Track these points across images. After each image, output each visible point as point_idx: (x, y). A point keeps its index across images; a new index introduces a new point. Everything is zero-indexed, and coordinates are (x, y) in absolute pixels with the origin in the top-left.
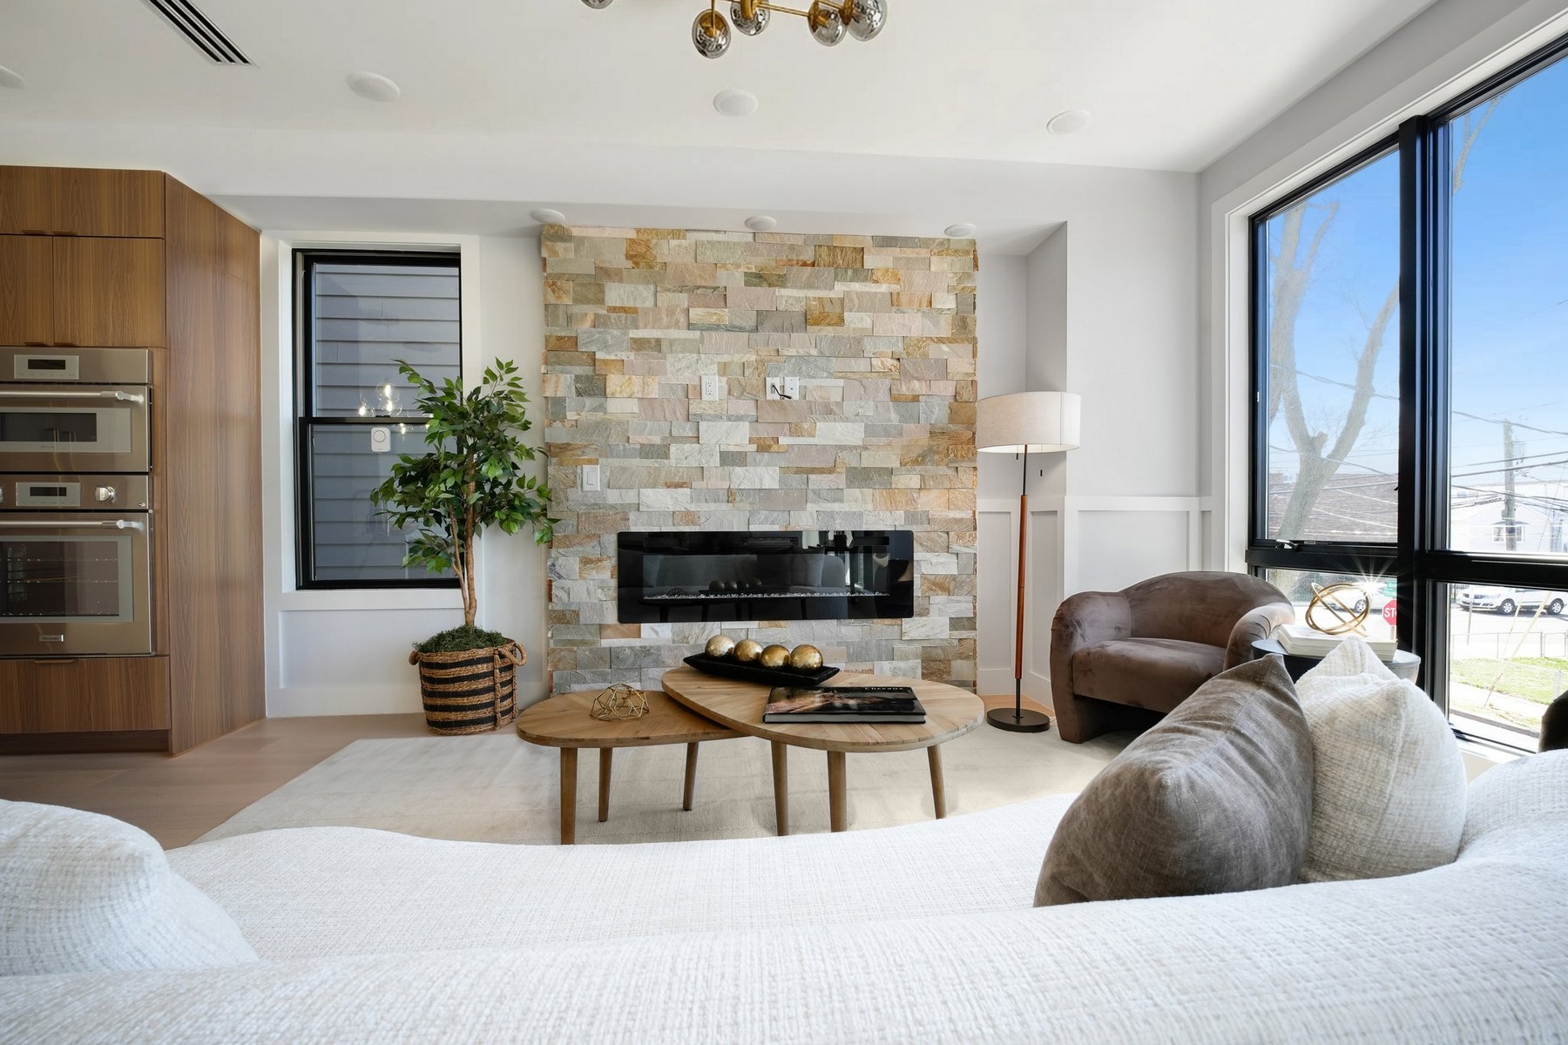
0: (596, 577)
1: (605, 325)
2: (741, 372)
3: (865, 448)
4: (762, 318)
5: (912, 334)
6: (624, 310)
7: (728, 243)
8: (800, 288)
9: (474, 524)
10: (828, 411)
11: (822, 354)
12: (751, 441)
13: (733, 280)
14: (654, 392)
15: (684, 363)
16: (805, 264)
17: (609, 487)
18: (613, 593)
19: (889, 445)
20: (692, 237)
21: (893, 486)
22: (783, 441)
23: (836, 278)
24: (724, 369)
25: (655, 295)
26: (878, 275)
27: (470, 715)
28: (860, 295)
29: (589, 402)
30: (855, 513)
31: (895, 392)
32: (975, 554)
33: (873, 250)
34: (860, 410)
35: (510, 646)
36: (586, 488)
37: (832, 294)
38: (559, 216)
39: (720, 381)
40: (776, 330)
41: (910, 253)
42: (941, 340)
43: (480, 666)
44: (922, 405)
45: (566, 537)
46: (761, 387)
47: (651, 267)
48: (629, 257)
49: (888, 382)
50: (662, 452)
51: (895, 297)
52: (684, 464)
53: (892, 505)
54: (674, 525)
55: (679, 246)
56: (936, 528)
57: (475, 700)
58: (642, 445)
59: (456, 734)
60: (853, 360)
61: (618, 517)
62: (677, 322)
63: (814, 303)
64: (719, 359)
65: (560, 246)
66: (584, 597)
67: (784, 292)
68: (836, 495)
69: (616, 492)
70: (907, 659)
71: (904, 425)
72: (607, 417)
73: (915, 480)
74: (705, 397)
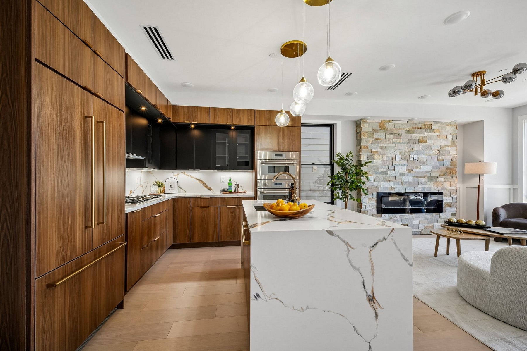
0: (372, 203)
1: (374, 143)
2: (404, 154)
3: (432, 172)
4: (409, 141)
5: (442, 145)
6: (379, 139)
7: (402, 123)
8: (418, 134)
10: (424, 163)
11: (422, 150)
12: (406, 170)
13: (403, 132)
14: (385, 158)
15: (392, 152)
17: (374, 181)
18: (375, 207)
19: (437, 171)
20: (394, 122)
21: (438, 181)
22: (414, 170)
23: (426, 131)
24: (400, 153)
25: (386, 136)
26: (435, 131)
28: (431, 135)
30: (429, 187)
31: (438, 158)
32: (457, 198)
33: (434, 125)
34: (431, 163)
37: (425, 135)
38: (369, 118)
39: (400, 156)
40: (412, 144)
41: (442, 125)
42: (449, 146)
44: (444, 161)
46: (409, 157)
47: (385, 129)
48: (380, 127)
49: (437, 156)
50: (386, 173)
51: (439, 136)
52: (391, 176)
53: (437, 185)
54: (389, 190)
55: (391, 124)
56: (448, 191)
58: (382, 171)
60: (429, 151)
61: (377, 188)
62: (390, 142)
63: (421, 137)
64: (399, 151)
65: (365, 125)
66: (369, 207)
67: (414, 135)
68: (425, 183)
69: (376, 182)
71: (441, 166)
72: (375, 164)
73: (442, 180)
74: (396, 160)
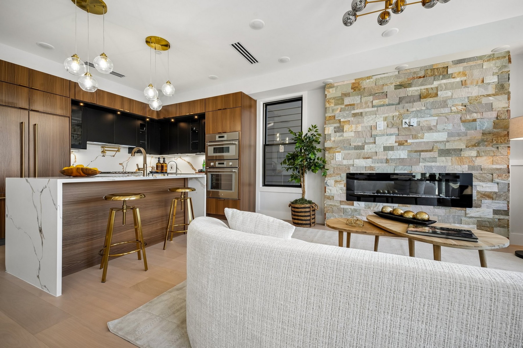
0: (339, 186)
1: (344, 111)
2: (392, 119)
3: (448, 141)
4: (401, 100)
5: (473, 95)
6: (350, 105)
7: (388, 77)
8: (418, 86)
9: (305, 170)
10: (430, 129)
11: (427, 109)
12: (396, 142)
13: (390, 89)
14: (360, 129)
15: (370, 119)
16: (420, 77)
17: (344, 159)
18: (345, 192)
19: (460, 140)
20: (374, 78)
21: (462, 156)
22: (409, 141)
23: (434, 80)
24: (385, 119)
25: (361, 99)
26: (455, 75)
27: (304, 222)
28: (446, 84)
29: (338, 134)
30: (442, 166)
31: (463, 119)
32: (509, 184)
33: (452, 66)
34: (445, 127)
35: (314, 204)
36: (337, 160)
37: (432, 86)
38: (331, 81)
39: (384, 123)
40: (407, 103)
41: (471, 63)
42: (489, 95)
43: (307, 209)
44: (478, 122)
45: (330, 174)
46: (400, 123)
48: (352, 88)
49: (460, 115)
50: (362, 148)
51: (463, 82)
52: (370, 151)
53: (461, 162)
54: (366, 171)
55: (370, 81)
56: (486, 172)
57: (305, 218)
58: (355, 146)
59: (300, 227)
60: (442, 109)
61: (347, 168)
62: (368, 106)
63: (424, 91)
64: (384, 116)
65: (331, 90)
66: (335, 192)
67: (411, 89)
68: (434, 160)
69: (346, 161)
70: (469, 224)
71: (468, 131)
72: (344, 138)
73: (474, 153)
74: (378, 129)
